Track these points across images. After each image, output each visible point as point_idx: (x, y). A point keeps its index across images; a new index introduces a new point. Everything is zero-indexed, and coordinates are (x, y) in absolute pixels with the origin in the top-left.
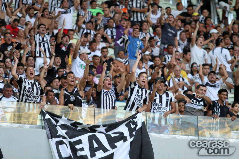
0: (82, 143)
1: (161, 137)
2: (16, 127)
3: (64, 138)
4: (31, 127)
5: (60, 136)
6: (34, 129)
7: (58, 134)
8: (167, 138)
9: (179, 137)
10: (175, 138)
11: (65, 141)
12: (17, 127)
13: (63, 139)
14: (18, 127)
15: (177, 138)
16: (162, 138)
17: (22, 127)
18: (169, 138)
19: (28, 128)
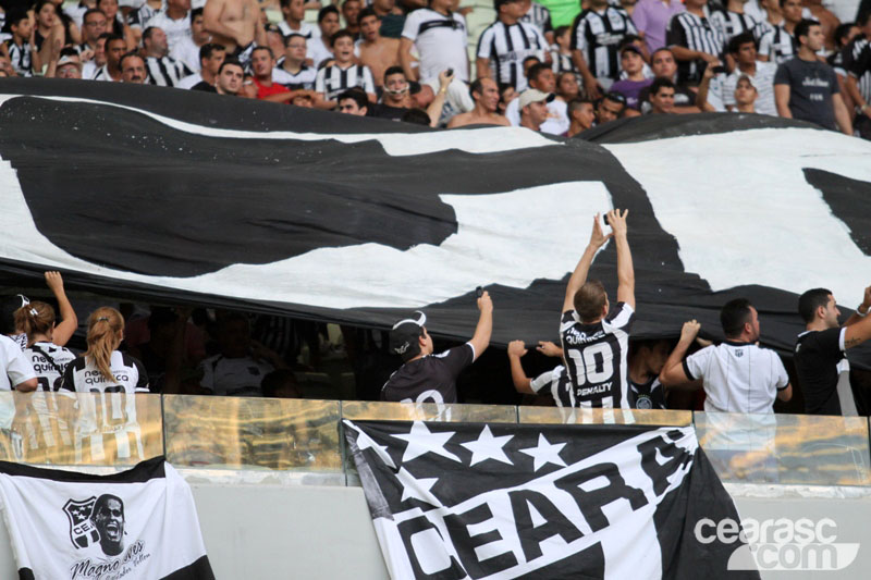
0: (491, 516)
1: (748, 495)
2: (258, 481)
3: (428, 507)
4: (307, 481)
5: (411, 504)
6: (319, 487)
7: (403, 499)
8: (769, 495)
9: (808, 490)
10: (794, 495)
11: (430, 516)
12: (262, 483)
13: (424, 510)
14: (266, 481)
15: (801, 496)
16: (752, 497)
17: (278, 481)
18: (775, 495)
19: (299, 483)
